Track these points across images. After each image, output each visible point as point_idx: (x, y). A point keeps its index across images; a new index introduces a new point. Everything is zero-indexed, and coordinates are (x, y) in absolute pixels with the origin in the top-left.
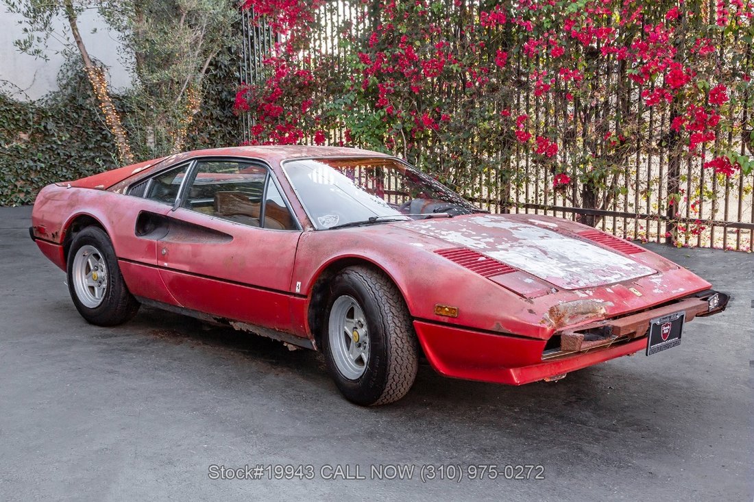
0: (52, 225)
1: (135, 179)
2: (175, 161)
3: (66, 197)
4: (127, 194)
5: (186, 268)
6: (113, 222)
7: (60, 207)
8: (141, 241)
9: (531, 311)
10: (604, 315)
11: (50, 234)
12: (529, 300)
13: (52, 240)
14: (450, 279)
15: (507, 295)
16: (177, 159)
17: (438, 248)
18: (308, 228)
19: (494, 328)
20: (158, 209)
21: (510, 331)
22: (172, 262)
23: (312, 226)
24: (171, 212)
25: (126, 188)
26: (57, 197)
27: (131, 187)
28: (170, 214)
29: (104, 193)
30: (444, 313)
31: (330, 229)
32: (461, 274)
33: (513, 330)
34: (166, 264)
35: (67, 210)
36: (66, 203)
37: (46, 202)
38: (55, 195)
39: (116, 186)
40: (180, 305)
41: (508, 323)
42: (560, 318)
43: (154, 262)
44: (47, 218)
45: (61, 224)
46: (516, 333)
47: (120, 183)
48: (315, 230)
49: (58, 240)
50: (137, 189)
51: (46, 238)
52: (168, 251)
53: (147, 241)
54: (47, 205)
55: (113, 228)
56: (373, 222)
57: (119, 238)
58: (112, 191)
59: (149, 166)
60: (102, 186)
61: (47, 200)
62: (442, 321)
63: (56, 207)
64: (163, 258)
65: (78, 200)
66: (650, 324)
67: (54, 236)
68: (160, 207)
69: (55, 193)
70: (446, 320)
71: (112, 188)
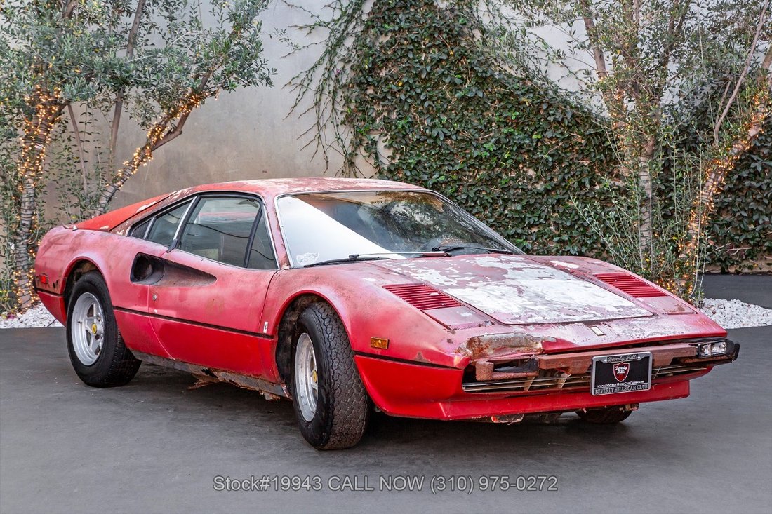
0: (53, 273)
1: (139, 218)
2: (179, 197)
3: (69, 240)
4: (129, 235)
5: (173, 314)
6: (110, 267)
7: (62, 252)
8: (135, 287)
9: (450, 341)
10: (539, 350)
11: (51, 284)
12: (453, 331)
13: (53, 291)
14: (387, 312)
15: (433, 326)
16: (182, 195)
17: (389, 282)
18: (285, 267)
19: (416, 358)
20: (154, 250)
21: (429, 361)
22: (161, 308)
23: (289, 265)
24: (166, 253)
25: (129, 228)
26: (60, 242)
27: (133, 227)
28: (165, 256)
29: (106, 234)
30: (377, 345)
31: (305, 267)
32: (397, 306)
33: (432, 359)
34: (156, 311)
35: (69, 255)
36: (69, 247)
37: (50, 247)
38: (59, 239)
39: (120, 226)
40: (171, 357)
41: (429, 353)
42: (482, 349)
43: (145, 309)
44: (50, 265)
45: (61, 271)
46: (434, 362)
47: (124, 224)
48: (291, 269)
49: (58, 290)
50: (139, 229)
51: (48, 289)
52: (158, 296)
53: (140, 287)
54: (50, 250)
55: (110, 273)
56: (353, 259)
57: (115, 283)
58: (115, 233)
59: (154, 203)
60: (106, 227)
61: (51, 243)
62: (376, 353)
63: (59, 252)
64: (154, 304)
65: (80, 244)
66: (592, 361)
67: (54, 287)
68: (156, 249)
69: (59, 236)
70: (379, 352)
71: (116, 230)
